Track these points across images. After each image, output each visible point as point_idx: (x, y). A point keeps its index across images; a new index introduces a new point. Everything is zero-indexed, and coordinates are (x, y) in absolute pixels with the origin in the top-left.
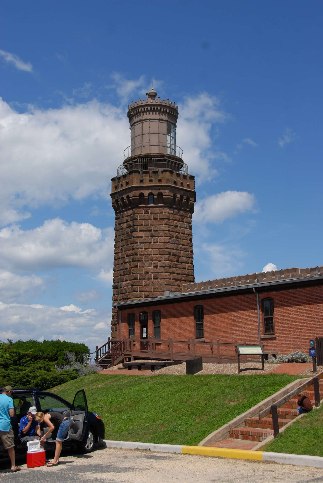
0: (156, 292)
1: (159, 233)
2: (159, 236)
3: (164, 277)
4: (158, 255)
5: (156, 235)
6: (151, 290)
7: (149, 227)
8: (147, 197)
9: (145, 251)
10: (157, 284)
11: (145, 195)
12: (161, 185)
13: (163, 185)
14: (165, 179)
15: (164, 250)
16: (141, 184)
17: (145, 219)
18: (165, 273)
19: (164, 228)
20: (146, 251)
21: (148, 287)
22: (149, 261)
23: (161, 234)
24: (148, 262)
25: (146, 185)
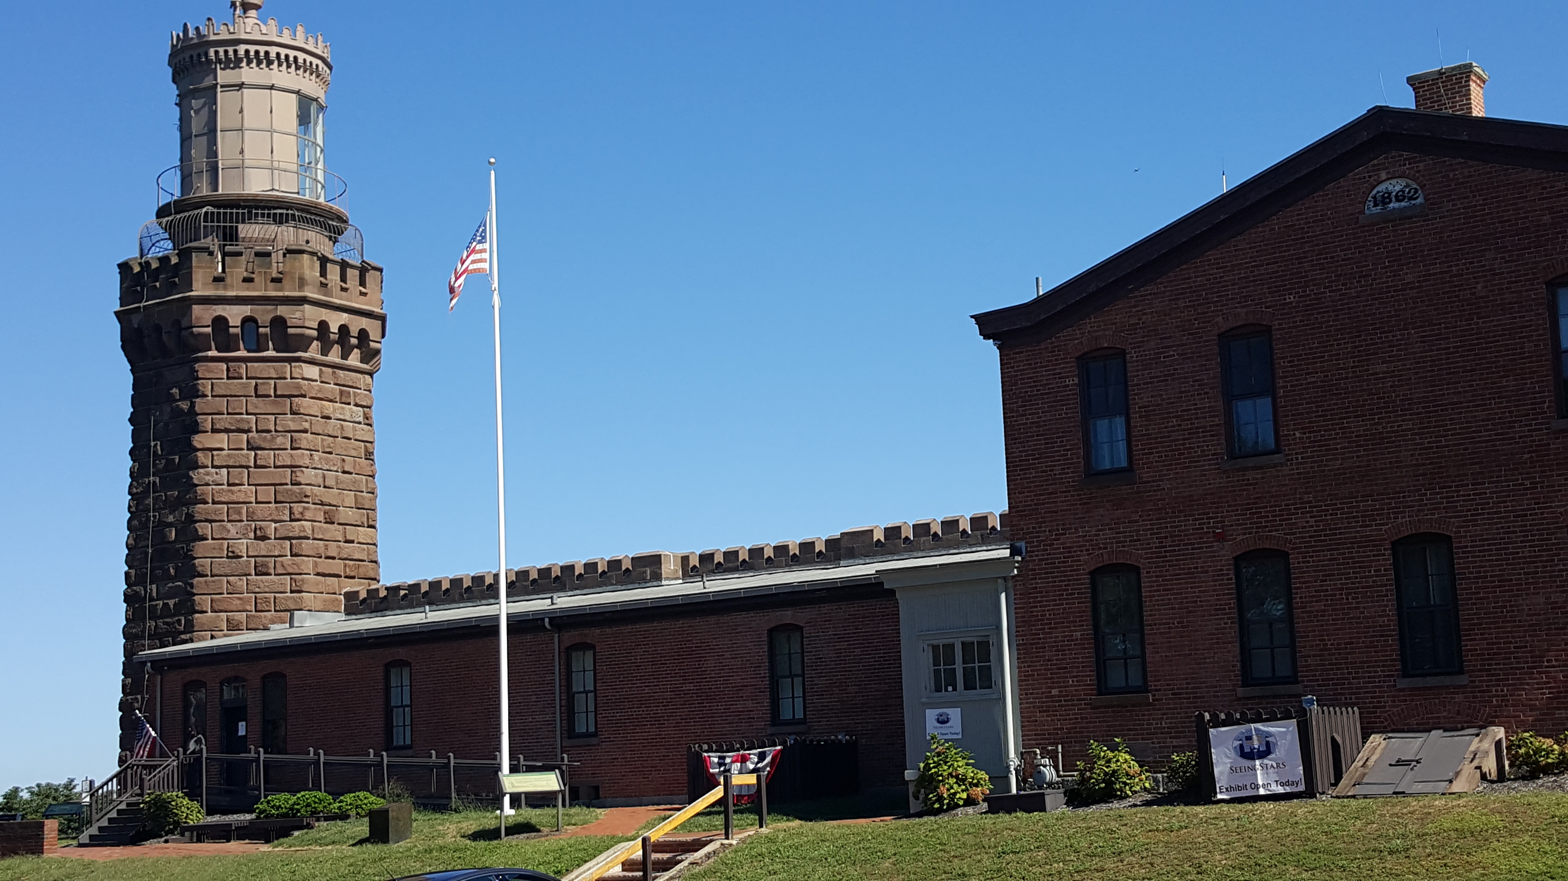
0: (265, 613)
1: (273, 439)
2: (276, 447)
3: (290, 570)
4: (270, 503)
5: (263, 445)
6: (248, 608)
7: (242, 419)
8: (238, 330)
9: (229, 491)
10: (267, 590)
11: (231, 324)
12: (280, 294)
13: (287, 297)
14: (293, 279)
15: (291, 490)
16: (217, 289)
17: (231, 396)
18: (291, 556)
19: (290, 423)
20: (232, 492)
21: (239, 599)
22: (242, 521)
23: (279, 440)
24: (239, 524)
25: (234, 294)
